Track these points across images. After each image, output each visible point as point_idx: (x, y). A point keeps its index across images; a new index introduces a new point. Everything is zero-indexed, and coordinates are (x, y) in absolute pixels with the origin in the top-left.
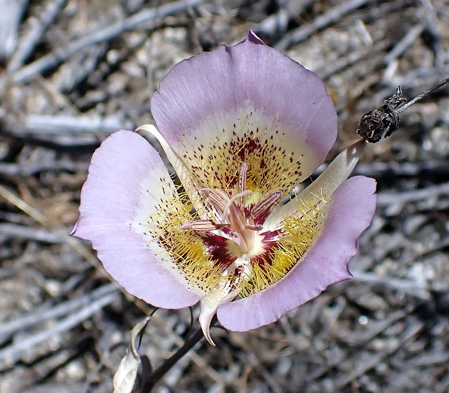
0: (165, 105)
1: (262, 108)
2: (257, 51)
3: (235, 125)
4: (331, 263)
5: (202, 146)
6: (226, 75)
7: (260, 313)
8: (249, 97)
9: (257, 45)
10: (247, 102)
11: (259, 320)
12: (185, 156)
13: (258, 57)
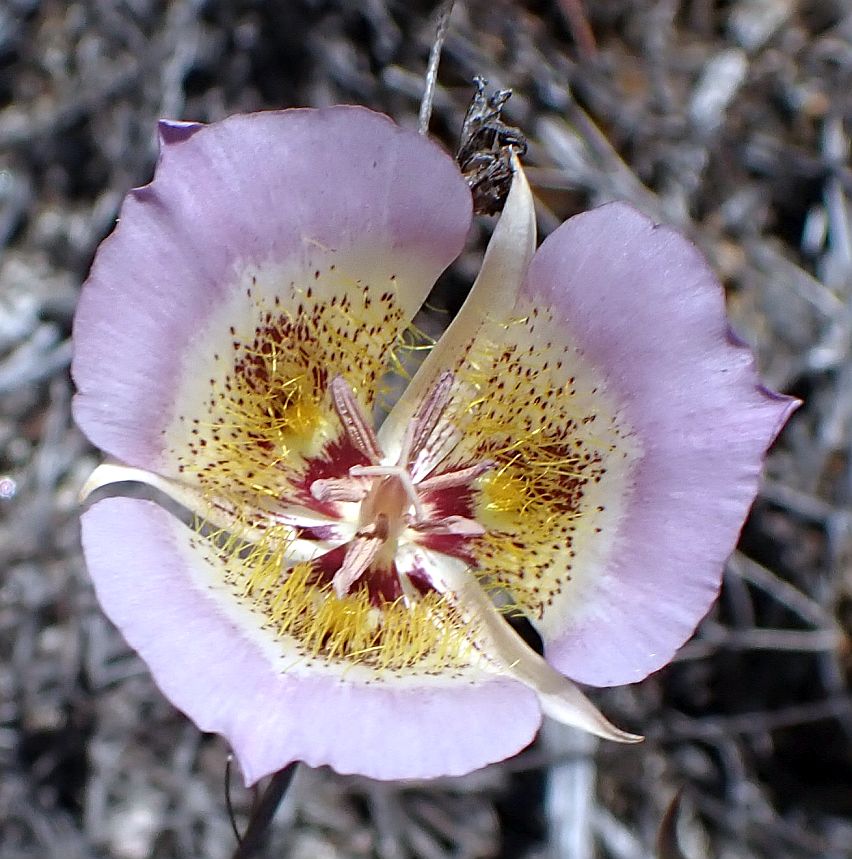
0: (105, 406)
1: (270, 254)
2: (198, 150)
3: (232, 329)
4: (721, 410)
5: (196, 422)
6: (169, 247)
7: (665, 607)
8: (236, 251)
9: (190, 139)
10: (236, 266)
11: (677, 622)
12: (181, 469)
13: (208, 162)
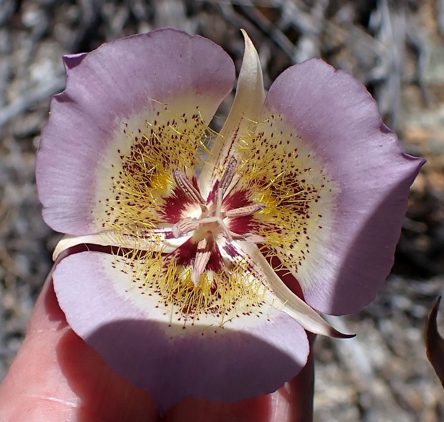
3: (119, 151)
4: (382, 167)
5: (107, 200)
6: (79, 120)
8: (115, 114)
10: (116, 120)
13: (93, 72)
